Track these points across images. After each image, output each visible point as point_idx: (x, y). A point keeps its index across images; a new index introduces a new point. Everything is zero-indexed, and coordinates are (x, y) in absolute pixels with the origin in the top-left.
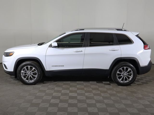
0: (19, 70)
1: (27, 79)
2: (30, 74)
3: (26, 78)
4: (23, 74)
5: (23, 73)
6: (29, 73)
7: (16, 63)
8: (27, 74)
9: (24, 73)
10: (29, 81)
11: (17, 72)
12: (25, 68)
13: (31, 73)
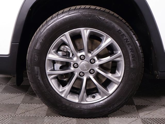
0: (38, 46)
1: (75, 91)
2: (87, 66)
3: (68, 88)
4: (54, 70)
5: (54, 62)
6: (84, 62)
7: (26, 13)
8: (72, 69)
9: (62, 62)
10: (82, 100)
11: (28, 57)
12: (66, 37)
13: (92, 61)
